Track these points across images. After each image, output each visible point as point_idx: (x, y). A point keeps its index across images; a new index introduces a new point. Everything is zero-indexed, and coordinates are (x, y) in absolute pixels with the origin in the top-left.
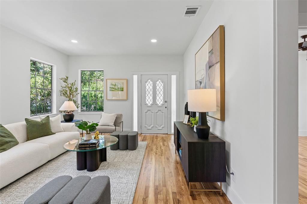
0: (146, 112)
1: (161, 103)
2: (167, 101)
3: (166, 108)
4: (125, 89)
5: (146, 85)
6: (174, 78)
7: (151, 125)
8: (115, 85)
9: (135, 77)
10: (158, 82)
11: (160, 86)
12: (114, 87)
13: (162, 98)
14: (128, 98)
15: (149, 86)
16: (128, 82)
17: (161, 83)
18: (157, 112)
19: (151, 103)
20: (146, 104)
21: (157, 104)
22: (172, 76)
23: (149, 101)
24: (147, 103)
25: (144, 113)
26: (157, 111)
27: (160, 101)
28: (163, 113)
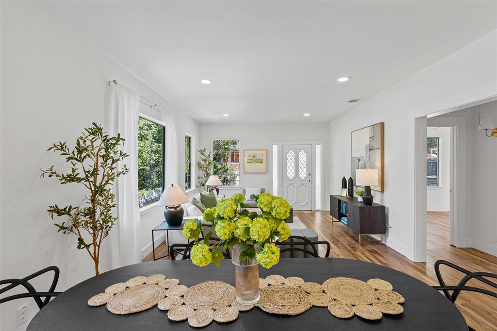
0: (287, 187)
1: (305, 176)
2: (311, 174)
3: (310, 181)
4: (264, 161)
5: (288, 156)
6: (318, 148)
7: (293, 200)
8: (254, 156)
9: (275, 148)
10: (300, 153)
11: (303, 157)
12: (252, 158)
13: (305, 170)
14: (268, 171)
15: (291, 156)
16: (268, 153)
17: (304, 154)
18: (299, 187)
19: (293, 176)
20: (288, 178)
21: (299, 178)
22: (316, 146)
23: (291, 173)
24: (289, 176)
25: (286, 187)
26: (299, 185)
27: (303, 174)
28: (307, 188)
